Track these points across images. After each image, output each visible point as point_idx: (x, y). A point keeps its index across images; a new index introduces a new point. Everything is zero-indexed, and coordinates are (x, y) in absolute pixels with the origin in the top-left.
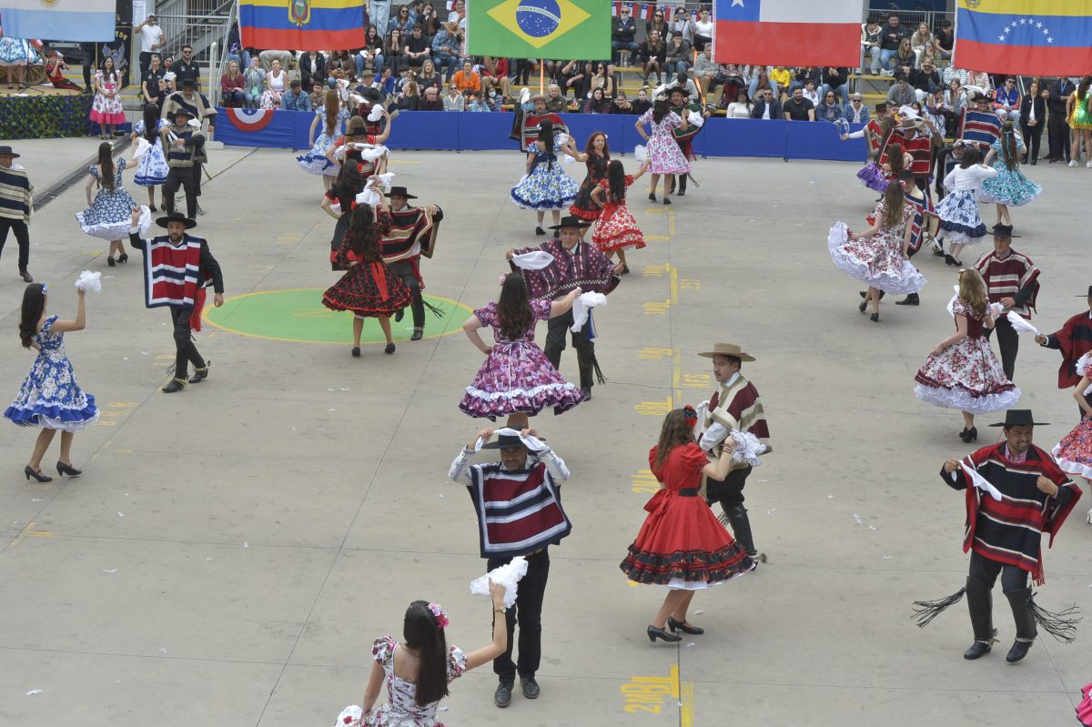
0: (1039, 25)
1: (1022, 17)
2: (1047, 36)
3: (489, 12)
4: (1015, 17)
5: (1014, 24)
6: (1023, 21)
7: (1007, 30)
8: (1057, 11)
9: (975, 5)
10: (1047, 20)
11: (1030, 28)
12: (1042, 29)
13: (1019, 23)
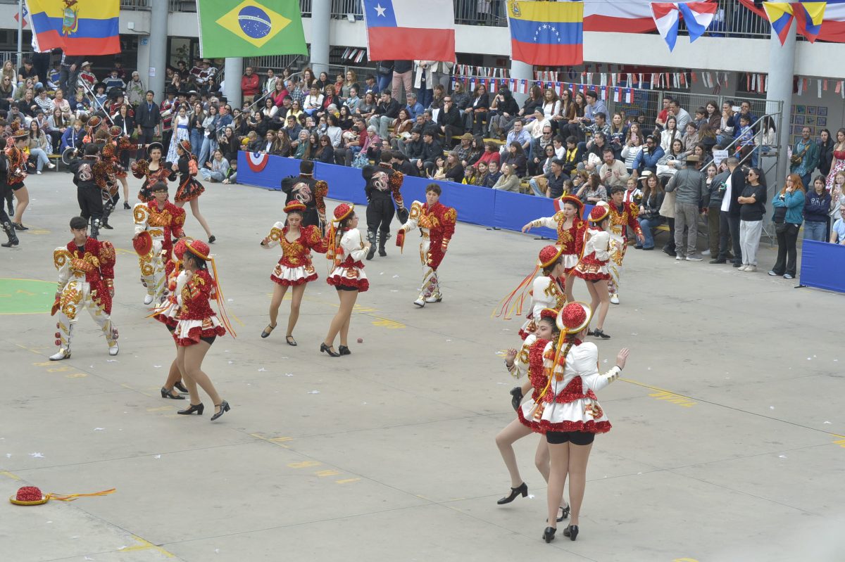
0: (553, 29)
1: (545, 23)
2: (559, 36)
3: (217, 22)
4: (540, 24)
5: (540, 29)
6: (545, 27)
7: (537, 33)
8: (563, 20)
9: (520, 15)
10: (558, 25)
11: (549, 30)
12: (555, 31)
13: (542, 28)
